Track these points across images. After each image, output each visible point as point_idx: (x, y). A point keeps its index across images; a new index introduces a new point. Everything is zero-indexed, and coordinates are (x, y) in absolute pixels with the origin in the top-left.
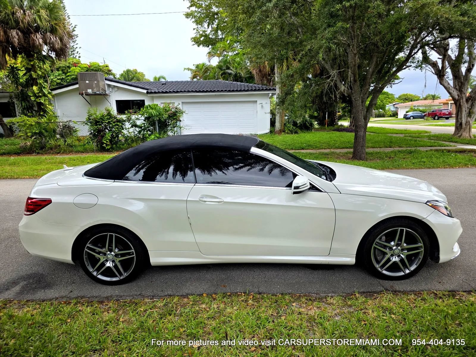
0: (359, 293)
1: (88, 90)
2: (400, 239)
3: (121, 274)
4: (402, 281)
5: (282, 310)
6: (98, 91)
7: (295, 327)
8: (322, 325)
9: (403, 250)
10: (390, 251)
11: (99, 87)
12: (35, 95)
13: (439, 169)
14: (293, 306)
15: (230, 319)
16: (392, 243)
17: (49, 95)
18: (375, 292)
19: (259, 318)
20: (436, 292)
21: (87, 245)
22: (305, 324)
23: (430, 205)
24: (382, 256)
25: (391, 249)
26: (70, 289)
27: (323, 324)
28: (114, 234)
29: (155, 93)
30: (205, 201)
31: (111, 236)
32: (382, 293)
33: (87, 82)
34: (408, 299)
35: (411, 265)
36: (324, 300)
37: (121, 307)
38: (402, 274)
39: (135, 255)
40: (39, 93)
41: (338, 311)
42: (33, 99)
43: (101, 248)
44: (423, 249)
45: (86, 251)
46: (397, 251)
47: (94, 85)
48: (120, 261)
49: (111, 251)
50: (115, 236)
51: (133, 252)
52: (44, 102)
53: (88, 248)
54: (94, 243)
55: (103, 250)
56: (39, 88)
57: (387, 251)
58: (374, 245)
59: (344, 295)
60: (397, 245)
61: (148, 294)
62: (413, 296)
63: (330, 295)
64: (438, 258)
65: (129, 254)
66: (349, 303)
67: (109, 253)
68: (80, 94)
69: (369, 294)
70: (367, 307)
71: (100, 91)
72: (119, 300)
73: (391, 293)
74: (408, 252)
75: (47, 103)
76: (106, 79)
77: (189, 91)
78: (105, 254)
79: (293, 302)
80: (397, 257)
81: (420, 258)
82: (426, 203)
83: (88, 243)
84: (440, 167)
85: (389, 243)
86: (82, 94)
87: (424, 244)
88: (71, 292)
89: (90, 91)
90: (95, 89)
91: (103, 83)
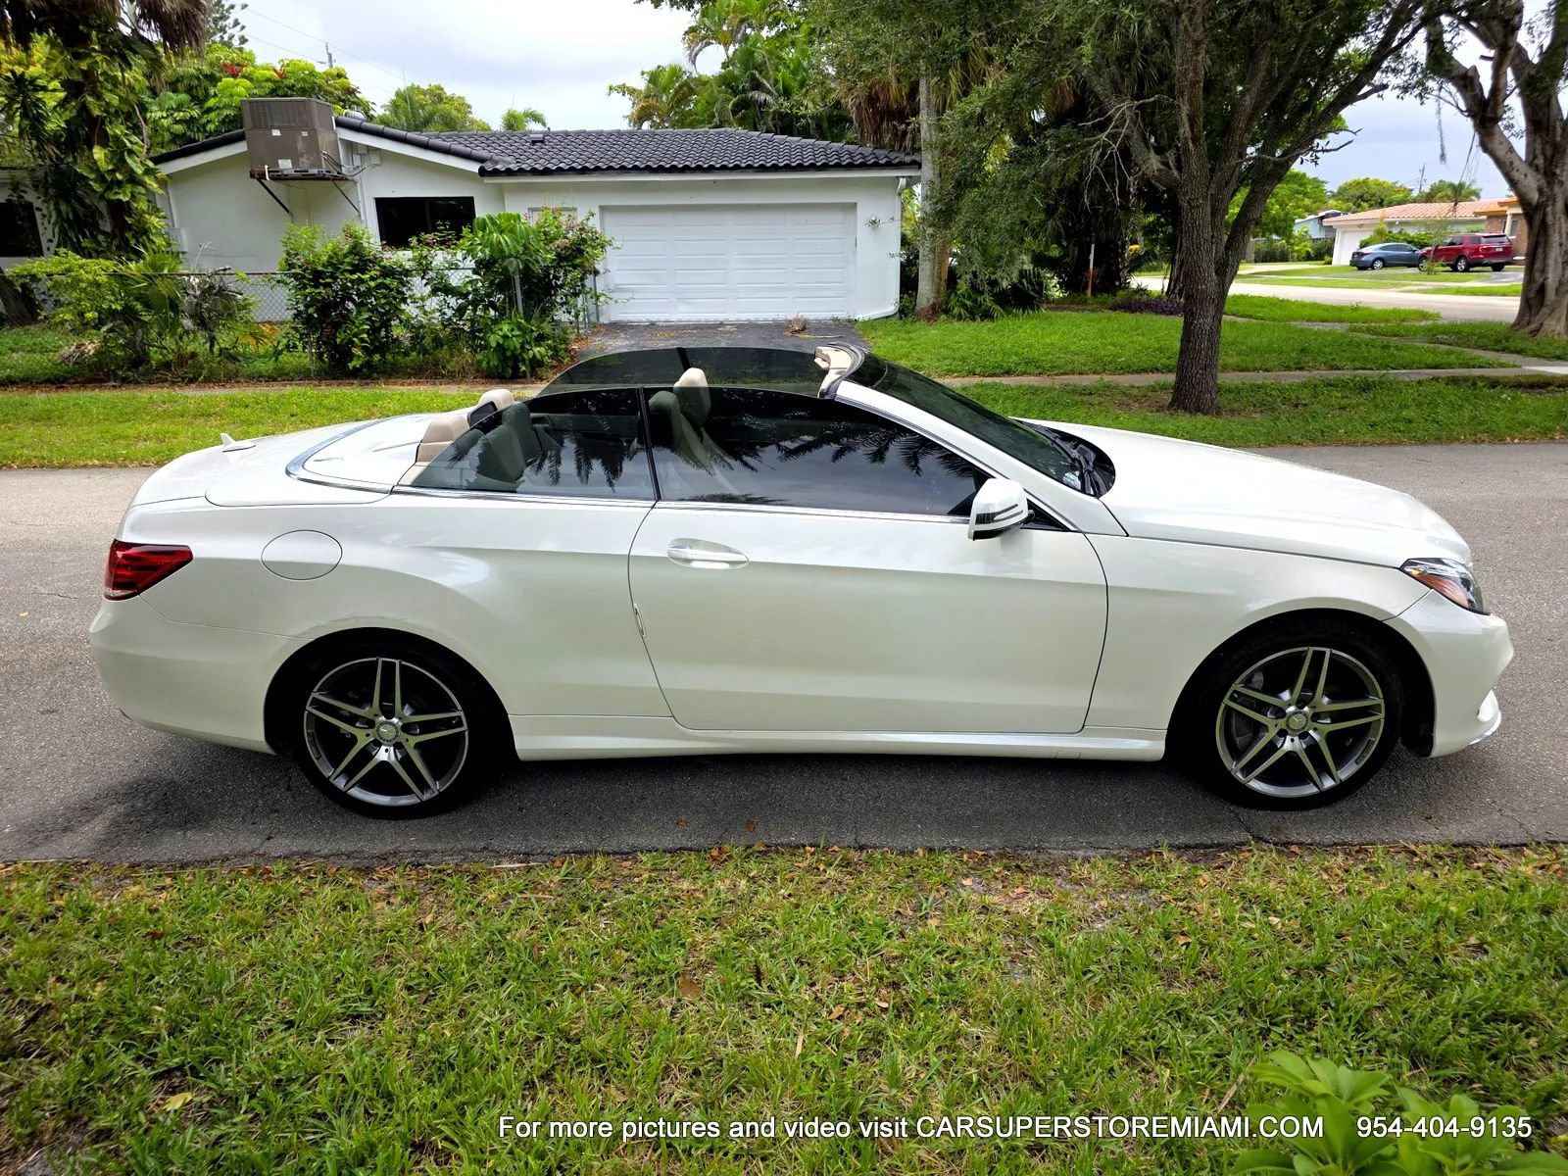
0: (1172, 847)
2: (1311, 684)
3: (423, 786)
4: (1311, 813)
5: (931, 899)
6: (313, 166)
7: (969, 949)
8: (1052, 945)
9: (1316, 717)
10: (1277, 718)
11: (319, 153)
12: (101, 178)
13: (1456, 445)
14: (963, 886)
15: (766, 925)
16: (1286, 695)
17: (148, 180)
18: (1221, 847)
19: (858, 924)
20: (1413, 847)
21: (313, 695)
22: (1000, 942)
23: (1415, 573)
24: (1251, 735)
25: (1280, 713)
26: (264, 829)
27: (1056, 941)
28: (397, 662)
29: (509, 172)
30: (689, 561)
31: (389, 669)
32: (1244, 848)
33: (276, 133)
34: (1326, 870)
35: (1339, 764)
36: (1062, 868)
37: (428, 887)
38: (1310, 790)
39: (465, 727)
40: (113, 171)
41: (1104, 903)
43: (359, 704)
44: (1382, 715)
45: (310, 713)
46: (1298, 722)
47: (300, 146)
48: (418, 746)
49: (389, 713)
50: (401, 666)
51: (460, 717)
52: (131, 201)
53: (316, 703)
54: (335, 689)
55: (365, 712)
56: (111, 153)
57: (1267, 719)
58: (1226, 701)
59: (1124, 853)
60: (1301, 703)
61: (512, 846)
62: (1340, 859)
63: (1081, 853)
64: (1429, 741)
65: (447, 724)
66: (1140, 879)
67: (383, 718)
68: (252, 176)
69: (1203, 852)
70: (1195, 891)
71: (320, 166)
72: (419, 865)
73: (1271, 851)
74: (1333, 722)
75: (144, 205)
76: (339, 124)
77: (623, 169)
78: (371, 724)
79: (966, 876)
80: (1296, 739)
81: (1370, 743)
82: (1401, 569)
83: (315, 690)
84: (1458, 440)
85: (1276, 693)
86: (261, 177)
87: (1385, 698)
88: (269, 839)
89: (286, 165)
90: (303, 160)
91: (331, 138)
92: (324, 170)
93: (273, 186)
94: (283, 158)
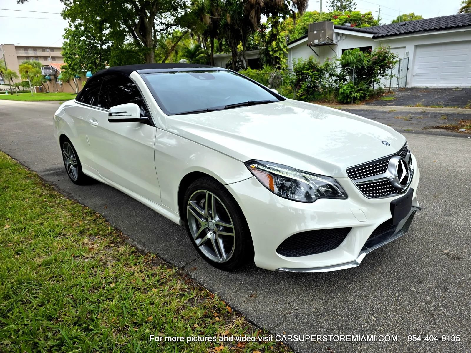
1: (315, 41)
11: (325, 37)
12: (273, 50)
17: (284, 49)
33: (315, 32)
42: (271, 53)
47: (321, 35)
52: (279, 55)
56: (277, 43)
75: (282, 56)
77: (425, 31)
86: (310, 46)
89: (316, 42)
90: (321, 40)
91: (331, 32)
92: (325, 42)
93: (314, 48)
94: (316, 39)
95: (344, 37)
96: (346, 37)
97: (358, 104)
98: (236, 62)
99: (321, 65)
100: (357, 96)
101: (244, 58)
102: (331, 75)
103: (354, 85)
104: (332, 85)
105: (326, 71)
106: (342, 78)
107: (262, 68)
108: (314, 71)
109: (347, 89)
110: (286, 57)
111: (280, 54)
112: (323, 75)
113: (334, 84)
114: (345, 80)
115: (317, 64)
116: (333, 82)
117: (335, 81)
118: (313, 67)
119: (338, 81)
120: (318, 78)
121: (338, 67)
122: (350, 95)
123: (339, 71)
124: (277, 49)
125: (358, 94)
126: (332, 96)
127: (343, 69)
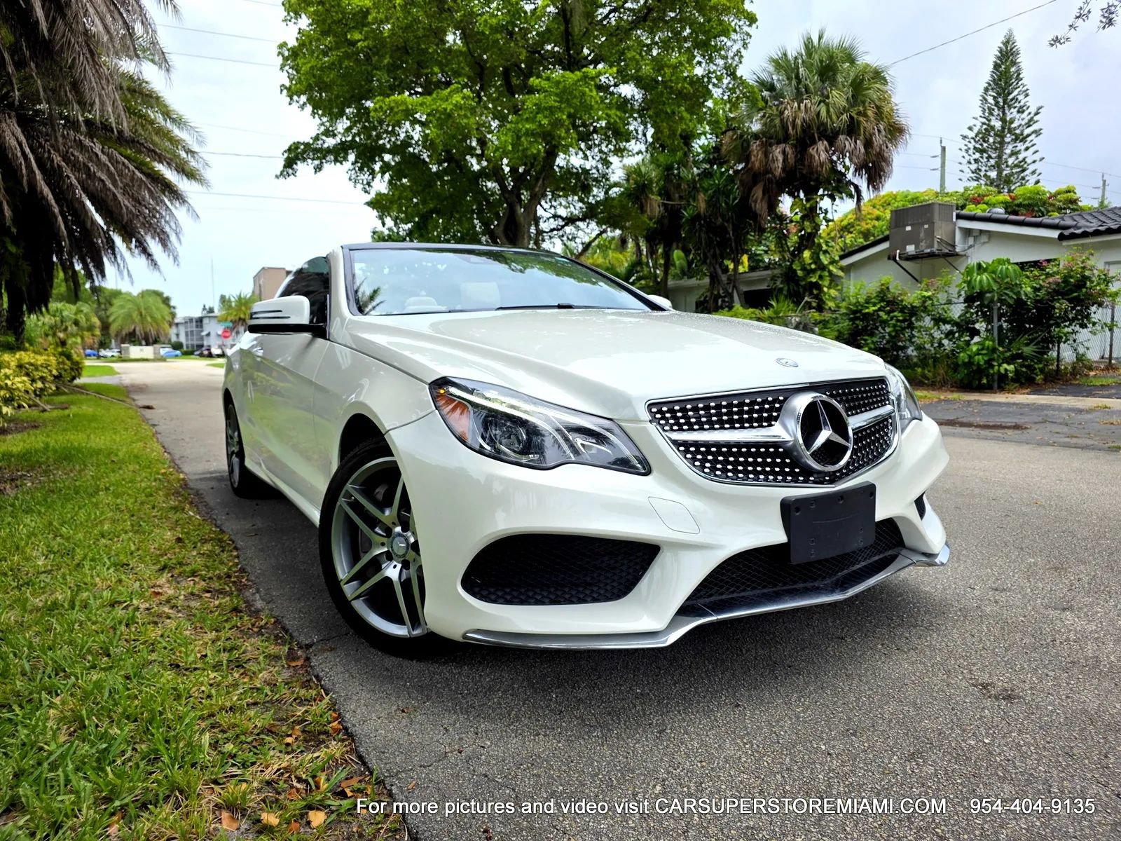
1: (907, 247)
6: (927, 248)
10: (386, 536)
11: (933, 237)
12: (804, 268)
16: (387, 512)
17: (831, 268)
25: (388, 531)
33: (909, 228)
38: (397, 631)
40: (810, 264)
46: (399, 544)
47: (922, 235)
52: (819, 281)
56: (813, 253)
57: (373, 533)
60: (404, 524)
68: (889, 258)
71: (932, 246)
75: (826, 283)
76: (959, 217)
80: (399, 566)
86: (894, 259)
89: (911, 249)
90: (923, 244)
91: (950, 227)
92: (934, 250)
93: (905, 264)
94: (910, 244)
95: (984, 238)
96: (989, 239)
97: (1009, 391)
98: (719, 296)
99: (912, 297)
100: (1006, 370)
101: (734, 287)
102: (939, 320)
103: (999, 345)
104: (941, 345)
105: (924, 312)
106: (966, 327)
107: (768, 306)
108: (893, 311)
109: (978, 354)
110: (837, 285)
111: (821, 277)
112: (917, 320)
113: (945, 342)
114: (977, 332)
115: (901, 294)
116: (943, 336)
117: (949, 335)
118: (889, 303)
119: (957, 335)
120: (904, 329)
121: (956, 301)
122: (987, 368)
123: (957, 311)
124: (813, 266)
125: (1011, 368)
126: (942, 372)
127: (969, 307)
